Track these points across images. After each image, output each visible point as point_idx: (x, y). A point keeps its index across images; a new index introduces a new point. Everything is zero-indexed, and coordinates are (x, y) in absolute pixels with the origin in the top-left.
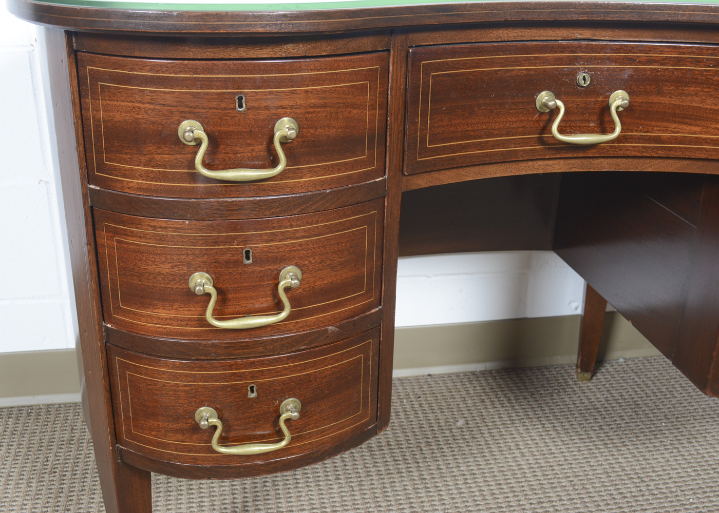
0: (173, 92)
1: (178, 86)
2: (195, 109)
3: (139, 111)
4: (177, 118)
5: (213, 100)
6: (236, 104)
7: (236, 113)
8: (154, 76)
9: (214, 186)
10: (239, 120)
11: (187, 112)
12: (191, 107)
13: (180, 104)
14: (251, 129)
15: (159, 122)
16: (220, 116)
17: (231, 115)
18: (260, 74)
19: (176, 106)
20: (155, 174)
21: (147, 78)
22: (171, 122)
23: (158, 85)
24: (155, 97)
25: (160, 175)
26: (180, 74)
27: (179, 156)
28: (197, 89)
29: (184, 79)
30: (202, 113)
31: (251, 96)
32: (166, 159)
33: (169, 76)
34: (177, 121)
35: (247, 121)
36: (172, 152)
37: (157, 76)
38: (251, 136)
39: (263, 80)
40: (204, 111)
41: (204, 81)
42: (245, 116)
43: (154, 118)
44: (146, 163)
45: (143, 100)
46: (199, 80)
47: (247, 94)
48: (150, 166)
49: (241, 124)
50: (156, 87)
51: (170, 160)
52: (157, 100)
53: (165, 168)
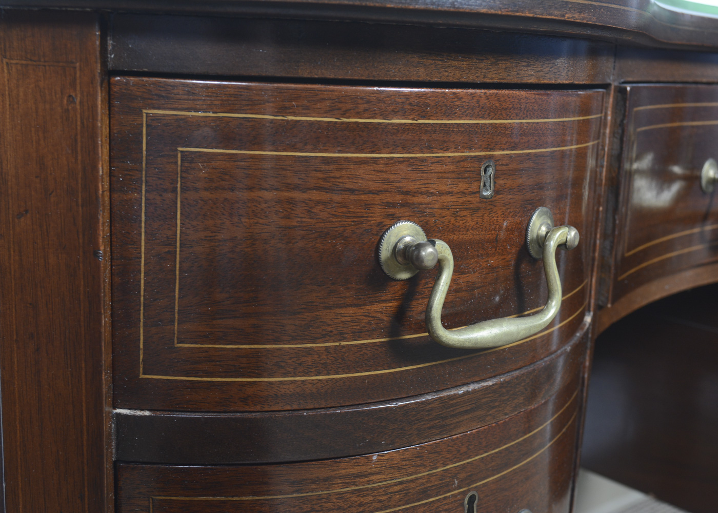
0: (375, 160)
1: (386, 146)
2: (414, 196)
3: (290, 209)
4: (379, 220)
5: (446, 175)
6: (481, 182)
7: (479, 203)
8: (336, 122)
9: (432, 366)
10: (482, 216)
11: (398, 203)
12: (406, 192)
13: (385, 187)
14: (497, 235)
15: (337, 231)
16: (455, 210)
17: (472, 206)
18: (520, 119)
19: (378, 193)
20: (317, 356)
21: (319, 129)
22: (365, 230)
23: (343, 144)
24: (332, 175)
25: (328, 358)
26: (394, 118)
27: (373, 308)
28: (422, 152)
29: (400, 128)
30: (425, 204)
31: (502, 165)
32: (346, 316)
33: (371, 123)
34: (378, 226)
35: (493, 217)
36: (361, 299)
37: (343, 123)
38: (496, 250)
39: (522, 130)
40: (428, 199)
41: (435, 132)
42: (492, 207)
43: (326, 224)
44: (296, 334)
45: (302, 183)
46: (426, 131)
47: (498, 160)
48: (306, 339)
49: (485, 225)
50: (339, 149)
51: (355, 318)
52: (338, 180)
53: (342, 338)
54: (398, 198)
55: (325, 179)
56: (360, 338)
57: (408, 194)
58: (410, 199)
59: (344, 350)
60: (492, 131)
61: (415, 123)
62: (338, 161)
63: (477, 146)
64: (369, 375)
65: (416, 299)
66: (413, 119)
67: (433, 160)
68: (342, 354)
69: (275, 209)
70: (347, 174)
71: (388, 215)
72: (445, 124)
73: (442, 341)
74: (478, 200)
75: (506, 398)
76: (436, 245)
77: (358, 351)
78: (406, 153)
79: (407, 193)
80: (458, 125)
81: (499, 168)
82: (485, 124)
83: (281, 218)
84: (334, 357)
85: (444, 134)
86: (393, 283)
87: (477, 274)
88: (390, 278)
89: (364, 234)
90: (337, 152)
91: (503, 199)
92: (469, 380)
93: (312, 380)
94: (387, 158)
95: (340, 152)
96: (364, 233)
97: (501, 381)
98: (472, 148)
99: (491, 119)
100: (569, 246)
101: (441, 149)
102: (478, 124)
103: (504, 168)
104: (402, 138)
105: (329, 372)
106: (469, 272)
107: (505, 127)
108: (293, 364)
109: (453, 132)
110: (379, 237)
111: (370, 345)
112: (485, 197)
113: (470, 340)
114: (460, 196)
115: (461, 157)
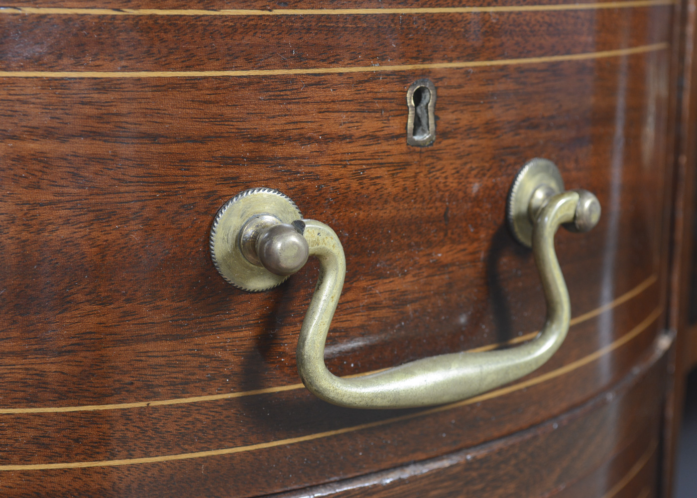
0: (193, 82)
1: (213, 58)
2: (274, 144)
3: (41, 171)
4: (207, 187)
5: (337, 107)
6: (407, 117)
7: (407, 153)
8: (114, 17)
9: (329, 438)
10: (415, 177)
11: (243, 158)
12: (259, 137)
13: (216, 129)
14: (447, 209)
15: (129, 208)
16: (357, 167)
17: (391, 160)
18: (481, 6)
19: (203, 140)
20: (109, 426)
21: (82, 30)
22: (183, 206)
23: (131, 55)
24: (114, 110)
25: (127, 429)
26: (225, 7)
27: (207, 340)
28: (285, 67)
29: (238, 25)
30: (297, 158)
31: (451, 87)
32: (157, 357)
33: (181, 16)
34: (206, 198)
35: (437, 178)
36: (182, 326)
37: (126, 18)
38: (446, 235)
39: (488, 25)
40: (306, 150)
41: (309, 30)
42: (432, 161)
43: (107, 196)
44: (65, 388)
45: (59, 125)
46: (291, 28)
47: (441, 79)
48: (85, 397)
49: (420, 193)
50: (124, 63)
51: (174, 358)
52: (125, 119)
53: (152, 395)
54: (244, 148)
55: (100, 117)
56: (184, 393)
57: (262, 141)
58: (266, 149)
59: (155, 415)
60: (425, 28)
61: (268, 16)
62: (124, 86)
63: (395, 54)
64: (208, 457)
65: (290, 324)
66: (263, 8)
67: (309, 80)
68: (154, 421)
69: (12, 172)
70: (141, 108)
71: (225, 179)
72: (329, 17)
73: (329, 398)
74: (404, 148)
75: (479, 487)
76: (305, 230)
77: (184, 416)
78: (253, 68)
79: (261, 139)
80: (356, 17)
81: (443, 92)
82: (410, 15)
83: (25, 188)
84: (138, 427)
85: (326, 35)
86: (244, 297)
87: (409, 278)
88: (235, 288)
89: (181, 213)
90: (119, 69)
91: (455, 147)
92: (405, 460)
93: (102, 468)
94: (216, 78)
95: (124, 69)
96: (182, 210)
97: (467, 460)
98: (386, 59)
99: (422, 7)
100: (580, 226)
101: (324, 60)
102: (394, 15)
103: (454, 92)
104: (244, 42)
105: (132, 452)
106: (392, 275)
107: (452, 20)
108: (64, 439)
109: (345, 30)
110: (210, 218)
111: (206, 405)
112: (418, 144)
113: (383, 395)
114: (367, 142)
115: (365, 74)
